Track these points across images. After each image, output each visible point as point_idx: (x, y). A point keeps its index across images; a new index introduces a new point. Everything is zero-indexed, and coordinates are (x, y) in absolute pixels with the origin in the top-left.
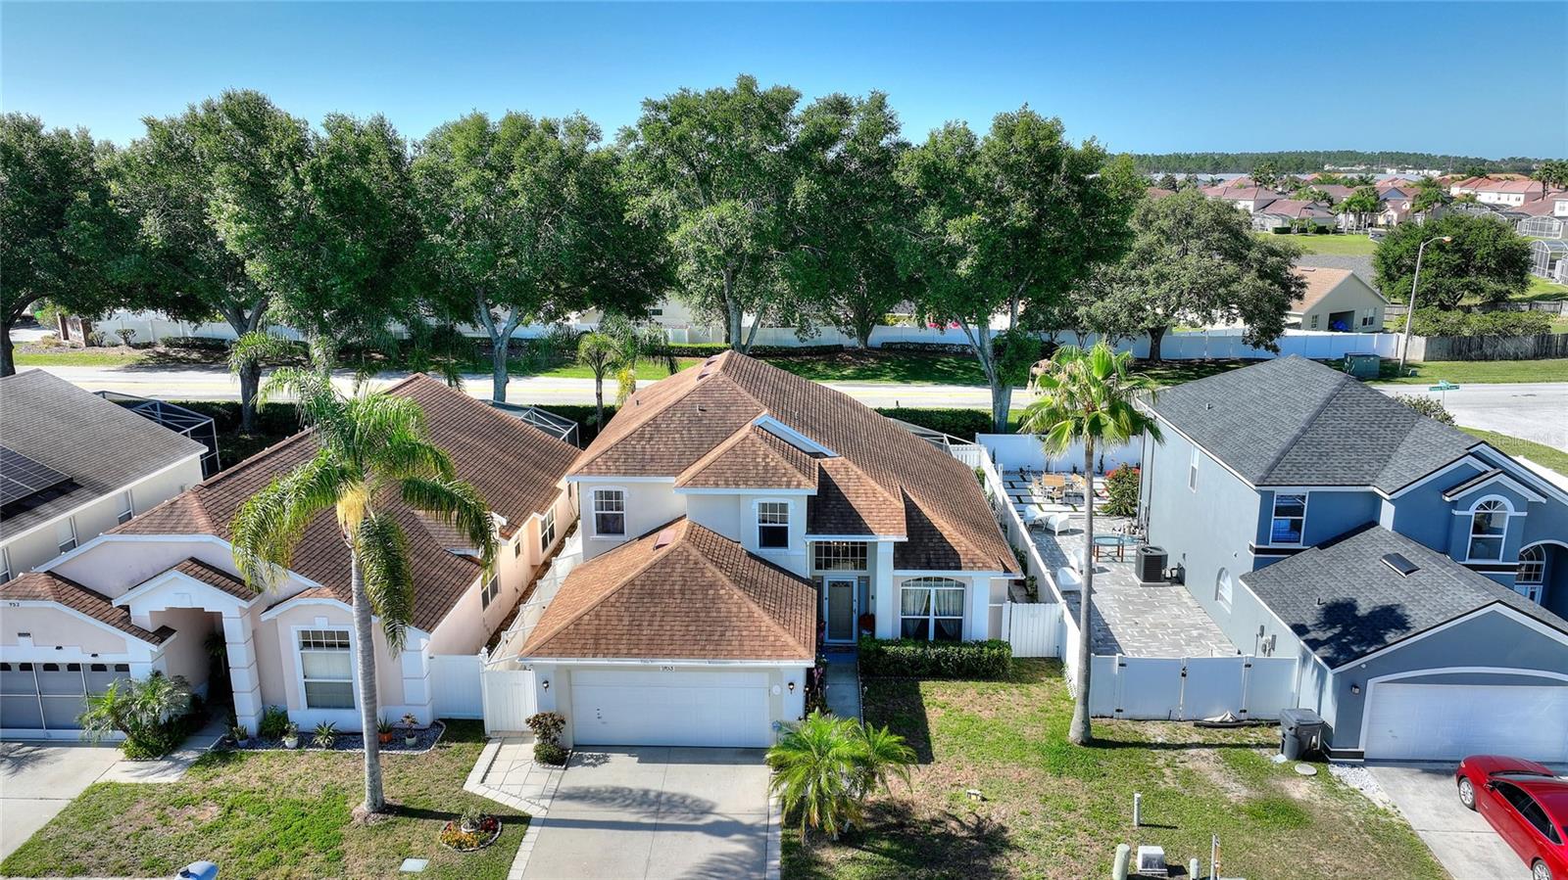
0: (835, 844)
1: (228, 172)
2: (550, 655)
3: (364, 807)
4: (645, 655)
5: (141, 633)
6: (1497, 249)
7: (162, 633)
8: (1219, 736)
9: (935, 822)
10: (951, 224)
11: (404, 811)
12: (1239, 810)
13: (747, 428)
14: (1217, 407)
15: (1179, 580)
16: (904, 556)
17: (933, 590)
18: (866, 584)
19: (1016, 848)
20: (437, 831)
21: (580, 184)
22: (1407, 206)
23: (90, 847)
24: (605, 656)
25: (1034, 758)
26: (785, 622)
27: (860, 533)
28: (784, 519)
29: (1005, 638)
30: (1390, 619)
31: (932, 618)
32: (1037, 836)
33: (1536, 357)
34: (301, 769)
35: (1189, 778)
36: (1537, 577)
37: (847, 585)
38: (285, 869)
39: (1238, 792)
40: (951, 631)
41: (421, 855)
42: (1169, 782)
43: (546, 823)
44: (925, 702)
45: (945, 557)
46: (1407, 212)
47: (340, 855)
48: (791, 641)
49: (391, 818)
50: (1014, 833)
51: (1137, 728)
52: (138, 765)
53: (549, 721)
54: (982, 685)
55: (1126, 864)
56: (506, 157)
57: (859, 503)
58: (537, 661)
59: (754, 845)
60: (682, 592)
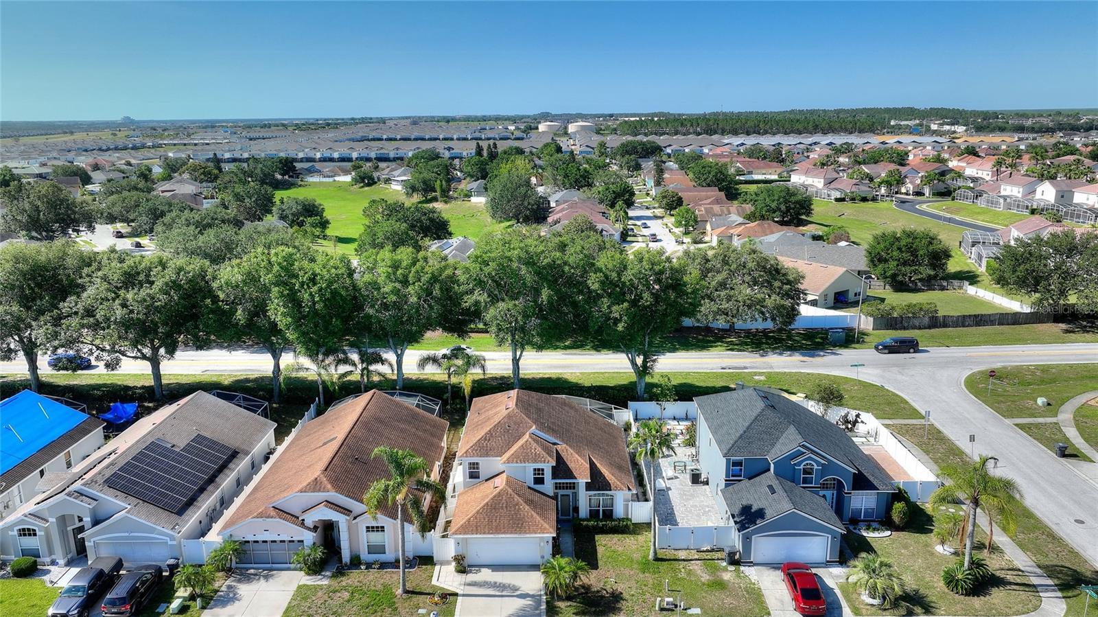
0: (563, 600)
1: (279, 292)
2: (460, 534)
3: (400, 591)
4: (495, 533)
5: (309, 529)
6: (928, 252)
7: (315, 529)
8: (704, 556)
9: (598, 592)
10: (615, 308)
11: (413, 593)
12: (704, 584)
13: (527, 436)
14: (720, 412)
15: (707, 483)
16: (589, 487)
17: (601, 498)
18: (575, 495)
19: (626, 600)
20: (427, 599)
21: (441, 289)
22: (918, 181)
23: (309, 608)
24: (480, 534)
25: (635, 566)
26: (544, 518)
27: (572, 479)
28: (543, 474)
29: (630, 517)
30: (761, 514)
31: (601, 509)
32: (633, 595)
33: (930, 328)
34: (371, 577)
35: (689, 573)
36: (834, 488)
37: (568, 495)
38: (379, 614)
39: (705, 577)
40: (609, 514)
41: (424, 608)
42: (683, 575)
43: (464, 595)
44: (597, 544)
45: (605, 486)
46: (919, 185)
47: (396, 608)
48: (547, 527)
49: (410, 595)
50: (625, 595)
51: (676, 553)
52: (311, 577)
53: (460, 557)
54: (620, 536)
55: (660, 604)
56: (406, 277)
57: (571, 465)
58: (456, 536)
59: (535, 602)
60: (506, 507)
